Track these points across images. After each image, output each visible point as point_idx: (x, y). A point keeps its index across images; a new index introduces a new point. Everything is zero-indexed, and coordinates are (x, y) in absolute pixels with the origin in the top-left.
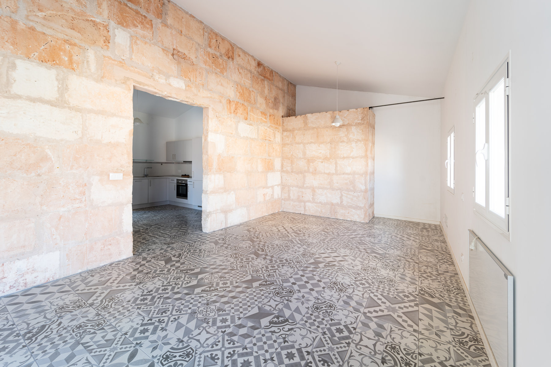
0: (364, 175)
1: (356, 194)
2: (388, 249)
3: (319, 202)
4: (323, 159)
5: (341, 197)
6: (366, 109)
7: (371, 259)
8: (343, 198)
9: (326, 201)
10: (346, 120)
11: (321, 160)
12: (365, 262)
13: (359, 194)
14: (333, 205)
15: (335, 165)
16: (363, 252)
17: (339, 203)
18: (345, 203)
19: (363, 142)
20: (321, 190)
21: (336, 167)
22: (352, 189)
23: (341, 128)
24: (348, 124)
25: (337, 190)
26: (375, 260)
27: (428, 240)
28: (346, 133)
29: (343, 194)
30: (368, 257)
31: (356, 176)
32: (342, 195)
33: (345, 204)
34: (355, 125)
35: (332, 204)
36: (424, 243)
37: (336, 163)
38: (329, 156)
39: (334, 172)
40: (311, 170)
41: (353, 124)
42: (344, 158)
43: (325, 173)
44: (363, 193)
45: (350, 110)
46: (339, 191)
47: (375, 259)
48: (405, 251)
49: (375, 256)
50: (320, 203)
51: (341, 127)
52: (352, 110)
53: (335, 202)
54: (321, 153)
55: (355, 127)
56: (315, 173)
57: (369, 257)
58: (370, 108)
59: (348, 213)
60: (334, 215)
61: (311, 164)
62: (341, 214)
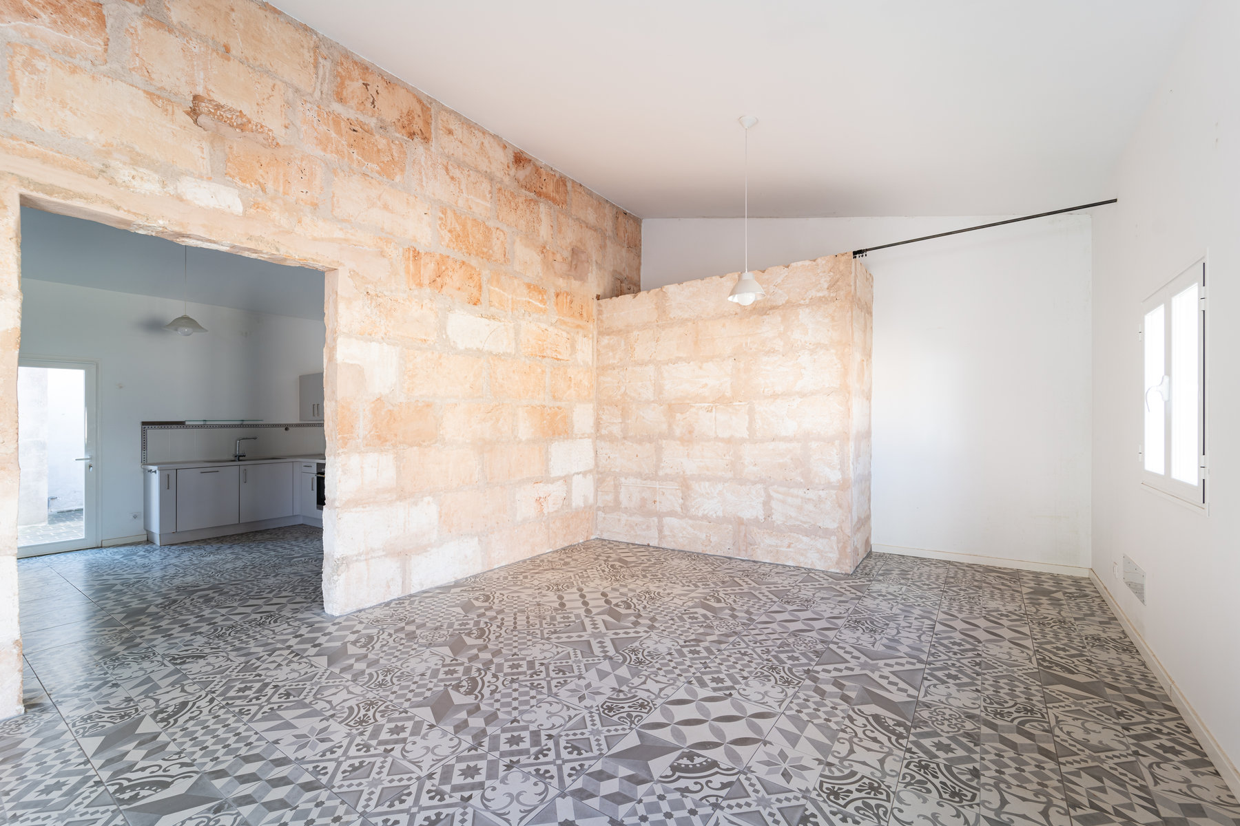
0: (837, 442)
1: (811, 494)
2: (926, 683)
3: (700, 514)
4: (714, 402)
5: (766, 504)
6: (845, 257)
7: (860, 732)
8: (774, 504)
9: (720, 514)
10: (780, 292)
11: (706, 405)
12: (837, 747)
13: (823, 493)
14: (743, 524)
15: (747, 417)
16: (832, 695)
17: (761, 518)
18: (778, 518)
19: (833, 351)
20: (707, 484)
21: (752, 421)
22: (800, 479)
23: (765, 317)
24: (787, 302)
25: (754, 483)
26: (875, 740)
27: (1066, 641)
28: (782, 329)
29: (773, 494)
30: (847, 722)
31: (814, 445)
32: (769, 497)
33: (779, 523)
34: (807, 306)
35: (740, 522)
36: (1055, 654)
37: (751, 412)
38: (728, 394)
39: (745, 435)
40: (678, 432)
41: (802, 302)
42: (775, 396)
43: (717, 439)
44: (834, 492)
45: (794, 264)
46: (759, 486)
47: (877, 735)
48: (990, 692)
49: (877, 718)
50: (705, 517)
51: (765, 314)
52: (800, 263)
53: (747, 514)
54: (706, 385)
55: (807, 310)
56: (689, 438)
57: (852, 720)
58: (855, 253)
59: (789, 547)
60: (746, 551)
61: (678, 416)
62: (765, 549)
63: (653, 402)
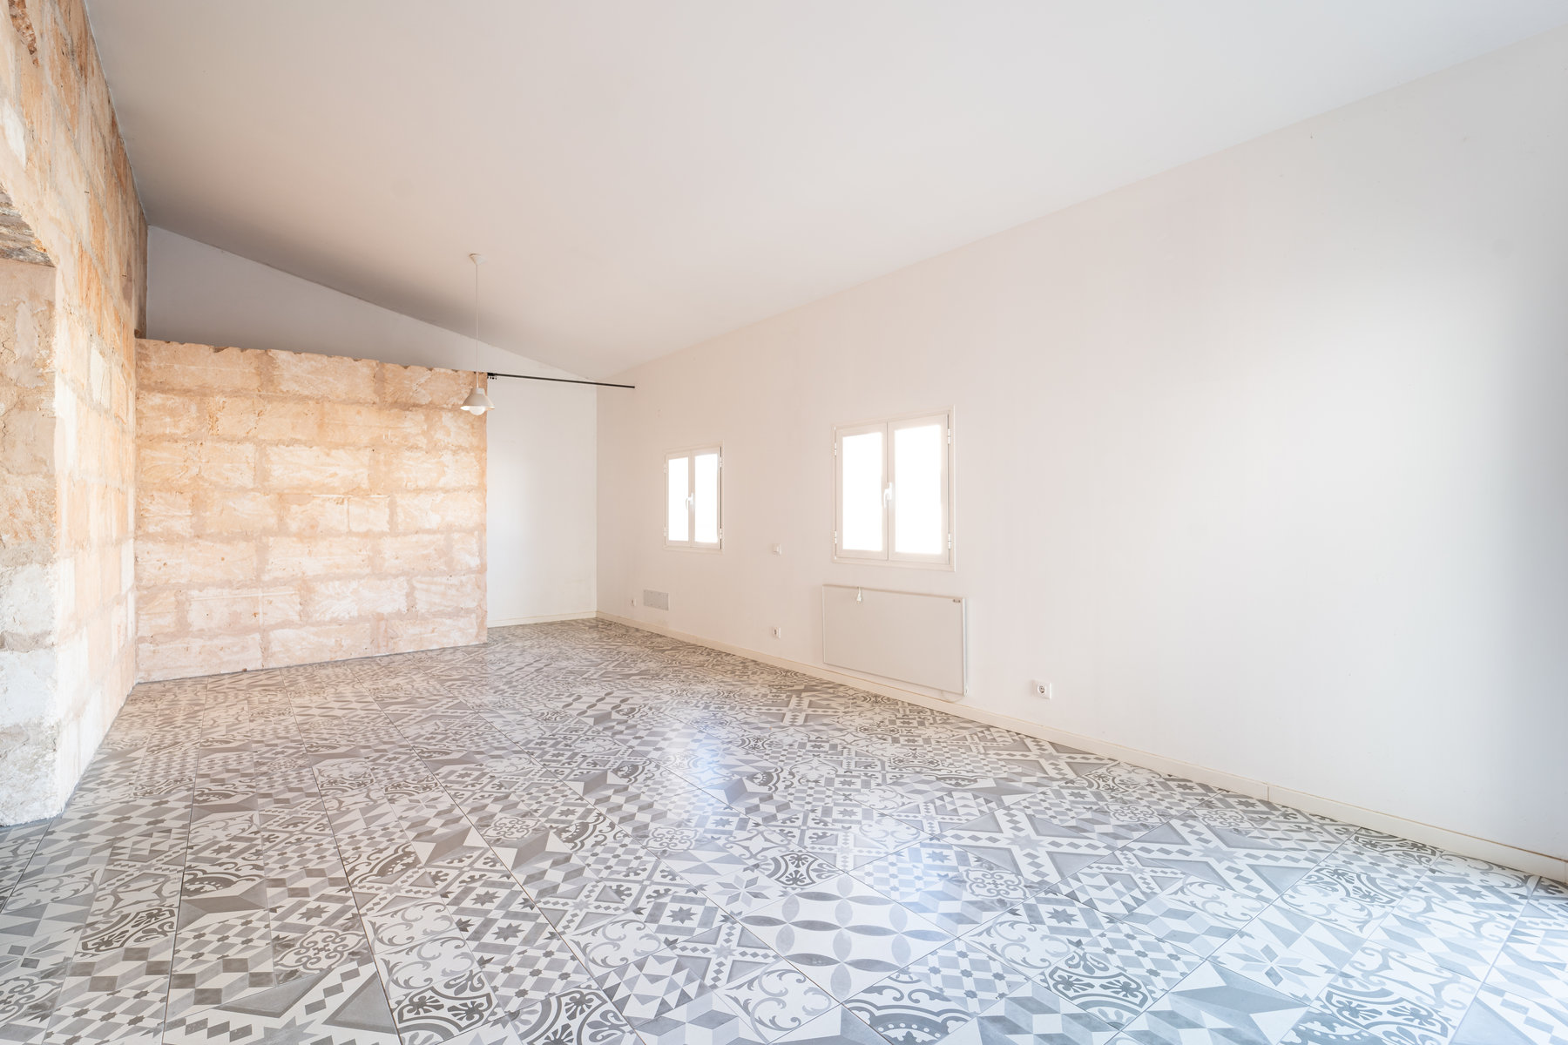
0: (476, 533)
1: (454, 581)
3: (328, 617)
4: (347, 493)
5: (410, 595)
6: (482, 376)
8: (417, 594)
9: (355, 614)
10: (423, 391)
11: (335, 496)
13: (464, 578)
14: (383, 619)
15: (387, 510)
17: (404, 610)
18: (422, 607)
19: (472, 454)
20: (337, 583)
21: (393, 514)
22: (443, 568)
23: (408, 412)
24: (431, 403)
25: (396, 576)
28: (425, 427)
29: (418, 585)
31: (456, 536)
32: (413, 588)
33: (423, 611)
34: (450, 410)
35: (380, 618)
37: (392, 506)
38: (365, 485)
39: (386, 528)
40: (294, 526)
41: (445, 406)
42: (418, 491)
43: (350, 533)
44: (474, 576)
45: (437, 370)
46: (402, 579)
50: (334, 621)
51: (408, 409)
52: (443, 370)
53: (387, 609)
54: (336, 474)
55: (450, 415)
56: (311, 533)
58: (490, 374)
59: (433, 631)
60: (387, 646)
61: (294, 508)
62: (408, 639)
63: (252, 490)
